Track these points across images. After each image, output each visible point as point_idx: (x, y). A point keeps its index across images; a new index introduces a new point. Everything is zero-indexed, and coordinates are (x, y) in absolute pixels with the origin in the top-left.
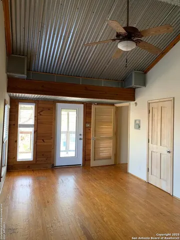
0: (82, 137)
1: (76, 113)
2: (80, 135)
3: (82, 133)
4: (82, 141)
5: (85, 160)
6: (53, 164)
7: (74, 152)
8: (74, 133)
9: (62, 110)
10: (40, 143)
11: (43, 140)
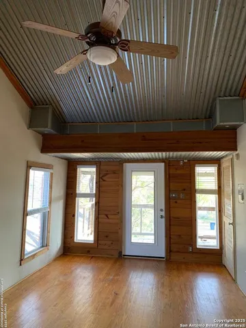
0: (163, 213)
1: (153, 177)
2: (161, 210)
3: (163, 207)
4: (163, 220)
5: (170, 251)
6: (121, 252)
7: (153, 237)
8: (151, 207)
9: (133, 173)
10: (103, 219)
11: (107, 216)
